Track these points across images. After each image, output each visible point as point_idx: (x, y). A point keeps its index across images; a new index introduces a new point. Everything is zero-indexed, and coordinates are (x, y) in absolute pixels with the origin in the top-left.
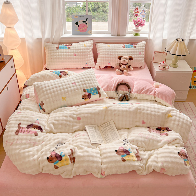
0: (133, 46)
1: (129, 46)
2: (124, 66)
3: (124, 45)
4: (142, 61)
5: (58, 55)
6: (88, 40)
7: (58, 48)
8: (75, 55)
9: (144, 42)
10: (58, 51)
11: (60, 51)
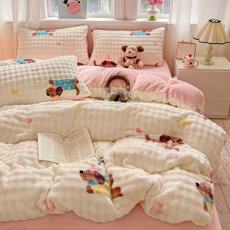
0: (146, 33)
1: (140, 33)
2: (130, 61)
3: (133, 32)
4: (159, 55)
5: (34, 44)
6: (80, 25)
7: (34, 34)
8: (59, 44)
9: (163, 29)
10: (34, 38)
11: (37, 38)
